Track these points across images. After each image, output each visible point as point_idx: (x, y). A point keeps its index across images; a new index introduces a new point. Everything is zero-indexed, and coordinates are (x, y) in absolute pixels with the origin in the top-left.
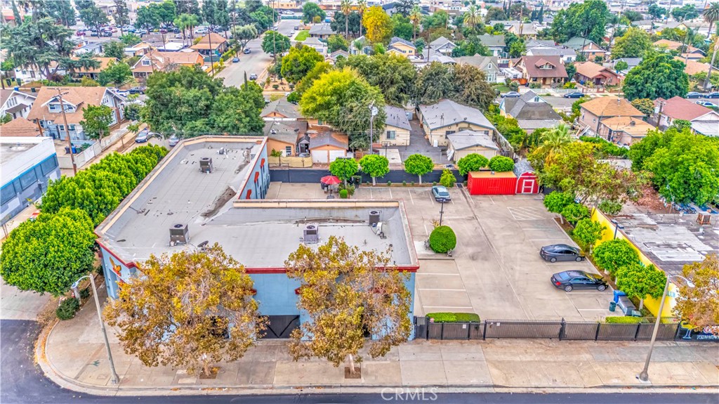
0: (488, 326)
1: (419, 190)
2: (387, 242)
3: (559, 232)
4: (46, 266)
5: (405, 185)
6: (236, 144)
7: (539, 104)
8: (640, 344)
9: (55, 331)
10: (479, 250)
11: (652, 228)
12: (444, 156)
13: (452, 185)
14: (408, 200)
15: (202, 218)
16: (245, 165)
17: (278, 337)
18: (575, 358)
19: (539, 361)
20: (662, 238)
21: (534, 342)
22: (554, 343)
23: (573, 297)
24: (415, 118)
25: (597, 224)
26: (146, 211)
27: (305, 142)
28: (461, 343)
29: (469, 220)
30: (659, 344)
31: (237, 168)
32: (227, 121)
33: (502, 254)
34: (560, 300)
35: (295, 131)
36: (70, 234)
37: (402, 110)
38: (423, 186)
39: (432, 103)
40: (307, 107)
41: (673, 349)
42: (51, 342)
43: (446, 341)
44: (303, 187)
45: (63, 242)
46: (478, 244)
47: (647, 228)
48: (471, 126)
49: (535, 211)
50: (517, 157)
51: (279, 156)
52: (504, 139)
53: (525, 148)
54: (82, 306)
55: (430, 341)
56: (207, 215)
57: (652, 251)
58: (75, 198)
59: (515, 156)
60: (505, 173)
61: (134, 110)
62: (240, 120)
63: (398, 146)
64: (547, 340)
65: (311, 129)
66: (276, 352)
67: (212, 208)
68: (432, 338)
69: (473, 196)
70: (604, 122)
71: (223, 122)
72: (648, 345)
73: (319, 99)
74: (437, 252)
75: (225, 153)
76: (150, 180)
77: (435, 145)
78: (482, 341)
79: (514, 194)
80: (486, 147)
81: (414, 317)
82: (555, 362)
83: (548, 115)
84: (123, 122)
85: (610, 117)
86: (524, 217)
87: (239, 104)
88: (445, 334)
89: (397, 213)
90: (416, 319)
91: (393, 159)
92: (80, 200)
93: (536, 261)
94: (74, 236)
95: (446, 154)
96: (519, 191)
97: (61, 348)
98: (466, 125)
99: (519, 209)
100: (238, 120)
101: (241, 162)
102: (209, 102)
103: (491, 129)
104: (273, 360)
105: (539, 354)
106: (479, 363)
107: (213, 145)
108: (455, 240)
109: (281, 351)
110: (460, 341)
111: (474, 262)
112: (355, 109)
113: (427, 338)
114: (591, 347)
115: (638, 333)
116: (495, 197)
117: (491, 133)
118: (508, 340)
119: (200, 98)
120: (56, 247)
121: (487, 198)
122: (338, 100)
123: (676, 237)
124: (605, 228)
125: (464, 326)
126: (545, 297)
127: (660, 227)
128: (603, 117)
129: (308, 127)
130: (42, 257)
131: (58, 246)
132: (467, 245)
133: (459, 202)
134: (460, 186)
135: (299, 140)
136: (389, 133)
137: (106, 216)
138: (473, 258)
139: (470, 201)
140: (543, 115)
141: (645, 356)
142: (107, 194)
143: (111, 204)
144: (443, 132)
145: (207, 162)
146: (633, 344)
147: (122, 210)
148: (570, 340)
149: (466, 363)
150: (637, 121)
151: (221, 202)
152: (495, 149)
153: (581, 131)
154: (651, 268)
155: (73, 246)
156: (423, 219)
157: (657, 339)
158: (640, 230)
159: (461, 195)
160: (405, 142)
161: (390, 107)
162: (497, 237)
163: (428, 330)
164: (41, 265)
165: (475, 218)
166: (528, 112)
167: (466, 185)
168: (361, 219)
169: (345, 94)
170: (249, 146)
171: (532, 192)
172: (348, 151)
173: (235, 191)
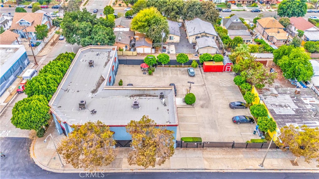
0: (205, 143)
1: (182, 69)
2: (167, 108)
3: (239, 93)
4: (31, 122)
5: (176, 66)
6: (103, 49)
7: (238, 22)
8: (263, 150)
9: (37, 143)
10: (205, 103)
11: (276, 96)
12: (194, 49)
13: (196, 67)
14: (177, 75)
15: (91, 94)
16: (108, 62)
17: (123, 147)
18: (237, 156)
19: (223, 158)
20: (278, 101)
21: (222, 149)
22: (230, 150)
23: (240, 127)
24: (183, 26)
25: (253, 94)
26: (68, 90)
27: (133, 42)
28: (194, 149)
29: (202, 86)
30: (270, 150)
31: (104, 64)
32: (99, 37)
33: (214, 105)
34: (235, 128)
35: (129, 37)
36: (39, 109)
37: (177, 23)
38: (184, 67)
39: (190, 20)
40: (134, 27)
41: (275, 152)
42: (36, 148)
43: (188, 148)
44: (133, 67)
45: (37, 112)
46: (205, 99)
47: (274, 96)
48: (207, 34)
49: (230, 81)
50: (226, 51)
51: (122, 51)
52: (221, 41)
53: (229, 47)
54: (46, 130)
55: (182, 148)
56: (94, 92)
57: (273, 109)
58: (39, 90)
59: (225, 51)
60: (219, 63)
61: (57, 22)
62: (105, 37)
63: (174, 43)
64: (227, 148)
65: (136, 35)
66: (123, 153)
67: (95, 88)
68: (183, 147)
69: (205, 73)
70: (266, 31)
71: (97, 38)
72: (266, 151)
73: (139, 23)
74: (187, 104)
75: (99, 55)
76: (68, 73)
77: (191, 43)
78: (202, 149)
79: (222, 71)
80: (212, 47)
81: (176, 141)
82: (229, 158)
83: (241, 28)
84: (53, 27)
85: (269, 28)
86: (225, 85)
87: (104, 30)
88: (188, 146)
89: (171, 92)
90: (177, 142)
91: (172, 51)
92: (41, 91)
93: (227, 108)
94: (41, 109)
95: (195, 48)
96: (224, 70)
97: (40, 151)
98: (205, 34)
99: (223, 80)
100: (104, 37)
101: (106, 61)
102: (91, 29)
103: (215, 36)
104: (122, 157)
105: (223, 154)
106: (200, 159)
107: (93, 50)
108: (195, 100)
109: (125, 153)
110: (194, 148)
111: (202, 109)
112: (155, 30)
113: (181, 147)
114: (244, 151)
115: (263, 146)
116: (214, 73)
117: (215, 37)
118: (212, 148)
119: (87, 27)
120: (34, 115)
121: (210, 74)
122: (148, 24)
123: (285, 101)
124: (256, 97)
125: (196, 144)
126: (229, 127)
127: (279, 95)
128: (266, 28)
129: (135, 35)
130: (29, 119)
131: (35, 114)
132: (200, 100)
133: (199, 76)
134: (200, 67)
135: (131, 41)
136: (170, 37)
137: (53, 95)
138: (202, 107)
139: (203, 76)
140: (239, 28)
141: (264, 156)
142: (52, 87)
143: (54, 90)
144: (194, 37)
145: (92, 63)
146: (260, 150)
147: (59, 91)
148: (236, 148)
149: (195, 159)
150: (280, 30)
151: (99, 85)
152: (216, 48)
153: (255, 35)
154: (271, 120)
155: (41, 113)
156: (183, 86)
157: (270, 148)
158: (271, 97)
159: (200, 72)
160: (177, 40)
161: (171, 22)
162: (213, 96)
163: (182, 144)
164: (29, 122)
165: (204, 85)
166: (233, 26)
167: (202, 67)
168: (157, 95)
169: (151, 22)
170: (109, 50)
171: (230, 71)
172: (152, 48)
173: (105, 78)
